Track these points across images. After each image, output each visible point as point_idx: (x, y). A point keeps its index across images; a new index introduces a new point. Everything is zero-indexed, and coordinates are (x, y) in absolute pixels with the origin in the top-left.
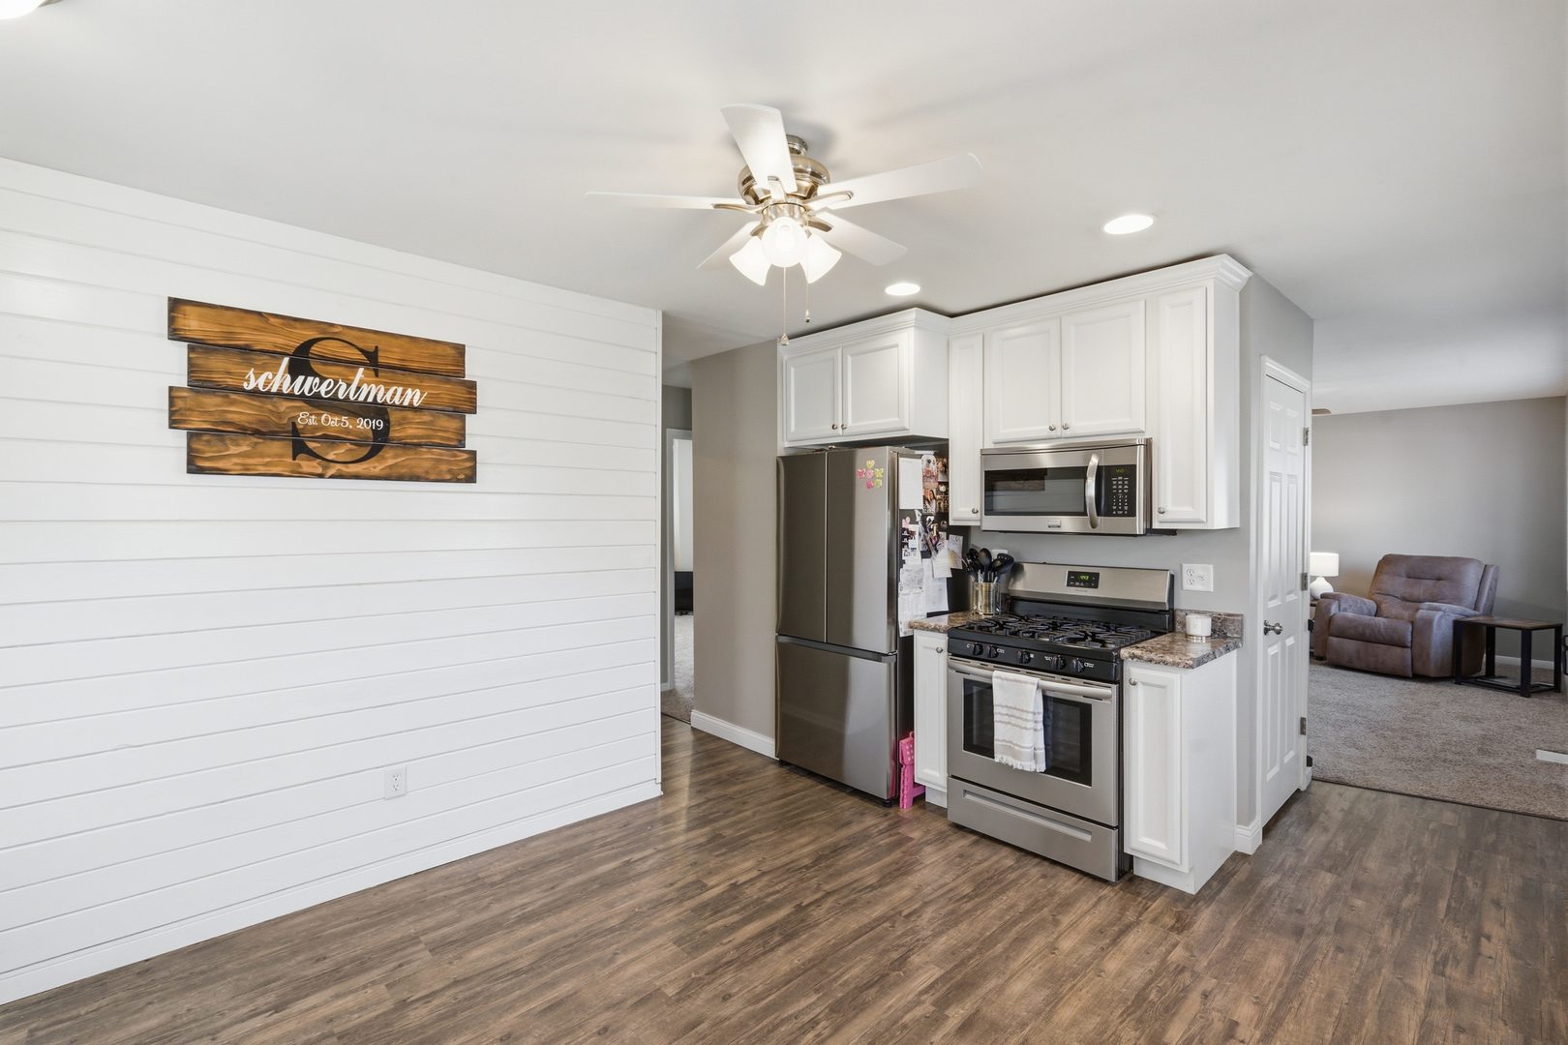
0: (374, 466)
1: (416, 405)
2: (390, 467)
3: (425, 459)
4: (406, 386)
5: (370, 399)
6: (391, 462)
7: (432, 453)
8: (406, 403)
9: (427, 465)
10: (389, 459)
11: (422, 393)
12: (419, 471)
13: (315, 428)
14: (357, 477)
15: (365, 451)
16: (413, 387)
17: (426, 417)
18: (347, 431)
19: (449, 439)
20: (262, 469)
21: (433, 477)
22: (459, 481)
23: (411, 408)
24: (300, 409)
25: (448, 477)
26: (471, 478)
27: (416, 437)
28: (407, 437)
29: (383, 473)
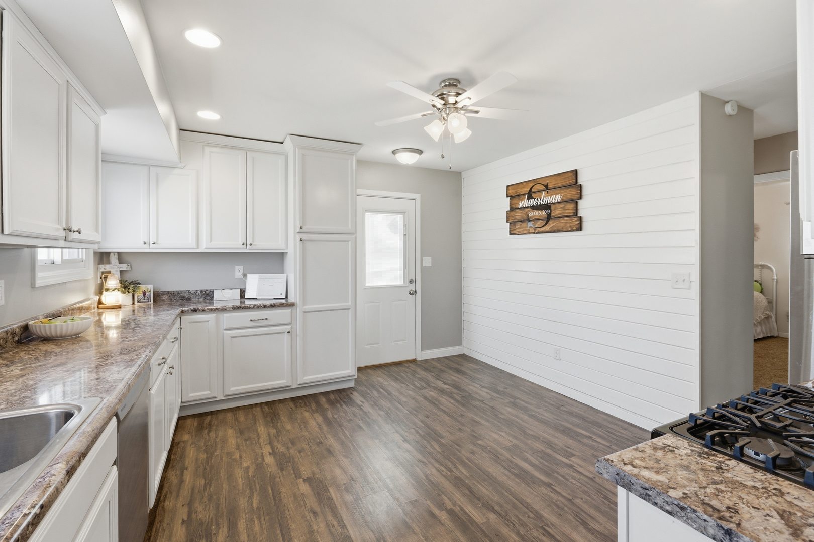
0: (547, 228)
1: (559, 201)
2: (552, 227)
3: (562, 223)
4: (556, 194)
5: (546, 203)
6: (552, 225)
7: (564, 220)
8: (556, 201)
9: (562, 225)
10: (551, 224)
11: (561, 196)
12: (560, 228)
13: (533, 217)
14: (543, 232)
15: (545, 222)
16: (558, 194)
17: (562, 205)
18: (540, 216)
19: (570, 213)
20: (522, 233)
21: (564, 230)
22: (574, 231)
23: (558, 203)
24: (529, 211)
25: (570, 229)
26: (580, 229)
27: (559, 214)
28: (557, 215)
29: (549, 230)
